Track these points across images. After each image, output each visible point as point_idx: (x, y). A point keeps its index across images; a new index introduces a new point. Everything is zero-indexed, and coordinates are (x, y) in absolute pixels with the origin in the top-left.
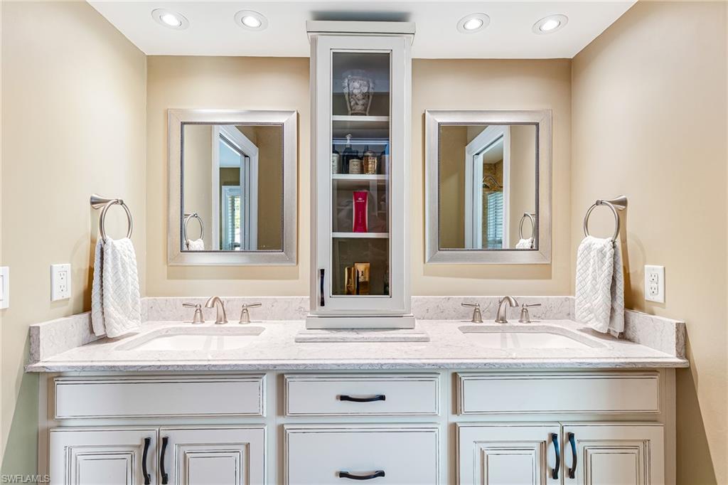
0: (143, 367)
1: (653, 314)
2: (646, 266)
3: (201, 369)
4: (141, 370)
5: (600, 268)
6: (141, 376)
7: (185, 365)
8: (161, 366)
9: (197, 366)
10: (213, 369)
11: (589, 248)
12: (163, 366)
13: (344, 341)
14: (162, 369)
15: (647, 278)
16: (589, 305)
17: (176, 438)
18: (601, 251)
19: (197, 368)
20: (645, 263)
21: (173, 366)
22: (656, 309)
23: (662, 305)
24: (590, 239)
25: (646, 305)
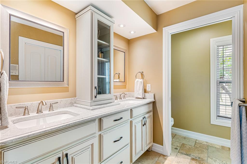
0: (59, 127)
1: (148, 93)
2: (147, 85)
3: (81, 122)
4: (59, 128)
5: (141, 85)
6: (59, 131)
7: (76, 122)
8: (67, 125)
9: (80, 121)
10: (85, 121)
11: (138, 81)
12: (68, 124)
13: (104, 107)
14: (67, 126)
15: (147, 87)
16: (138, 93)
17: (69, 152)
18: (141, 82)
19: (80, 122)
20: (147, 84)
21: (71, 123)
22: (149, 92)
23: (150, 91)
24: (137, 80)
25: (147, 92)
